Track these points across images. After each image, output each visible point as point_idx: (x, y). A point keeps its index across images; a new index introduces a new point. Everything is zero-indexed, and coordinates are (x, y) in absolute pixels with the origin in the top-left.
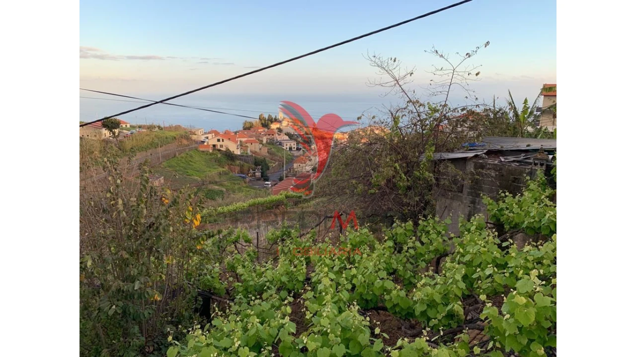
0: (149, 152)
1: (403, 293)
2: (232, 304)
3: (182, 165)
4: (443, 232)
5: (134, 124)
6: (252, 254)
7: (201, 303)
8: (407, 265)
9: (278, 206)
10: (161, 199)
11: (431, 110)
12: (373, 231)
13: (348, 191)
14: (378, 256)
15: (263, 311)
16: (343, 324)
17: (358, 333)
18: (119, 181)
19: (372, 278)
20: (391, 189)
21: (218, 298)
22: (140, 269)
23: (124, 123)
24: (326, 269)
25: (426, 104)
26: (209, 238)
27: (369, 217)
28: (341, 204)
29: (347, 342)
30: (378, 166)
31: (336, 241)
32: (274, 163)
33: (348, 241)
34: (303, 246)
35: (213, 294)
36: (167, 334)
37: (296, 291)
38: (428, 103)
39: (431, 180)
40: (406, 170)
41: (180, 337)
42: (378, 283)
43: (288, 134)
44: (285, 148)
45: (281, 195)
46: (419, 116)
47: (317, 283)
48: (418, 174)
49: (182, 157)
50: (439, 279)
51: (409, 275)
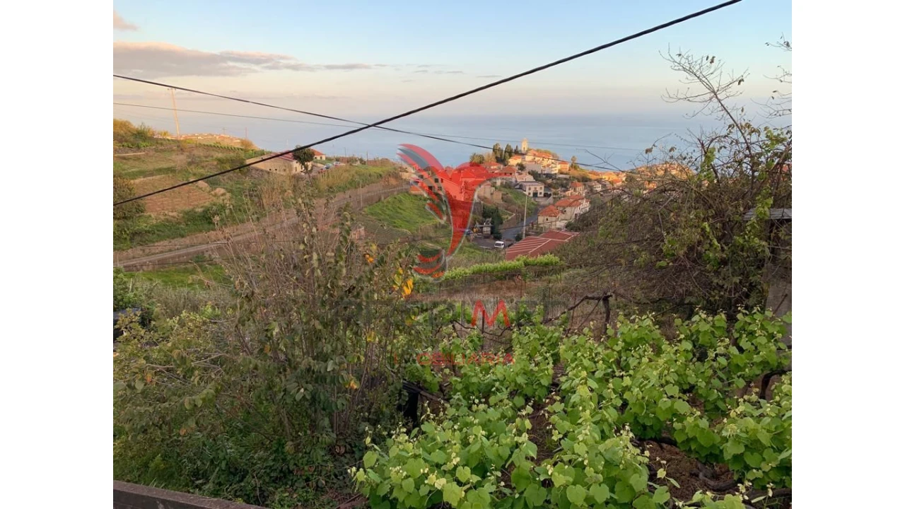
0: (348, 193)
1: (704, 423)
2: (447, 405)
3: (388, 212)
4: (780, 336)
5: (330, 156)
6: (476, 339)
7: (407, 399)
8: (712, 381)
9: (513, 275)
10: (364, 256)
11: (771, 139)
12: (660, 324)
13: (623, 261)
14: (666, 362)
15: (489, 421)
16: (608, 456)
17: (630, 471)
18: (314, 230)
19: (655, 393)
20: (694, 261)
21: (428, 395)
22: (334, 345)
23: (320, 154)
24: (584, 374)
25: (762, 128)
26: (422, 312)
27: (654, 302)
28: (608, 280)
29: (612, 482)
30: (675, 226)
31: (600, 334)
32: (510, 215)
33: (619, 336)
34: (549, 336)
35: (421, 388)
36: (362, 434)
37: (536, 399)
38: (766, 129)
39: (763, 251)
40: (720, 234)
41: (378, 439)
42: (664, 403)
43: (533, 173)
44: (527, 193)
45: (518, 260)
46: (748, 148)
47: (568, 392)
48: (741, 241)
49: (388, 202)
50: (768, 408)
51: (715, 397)
